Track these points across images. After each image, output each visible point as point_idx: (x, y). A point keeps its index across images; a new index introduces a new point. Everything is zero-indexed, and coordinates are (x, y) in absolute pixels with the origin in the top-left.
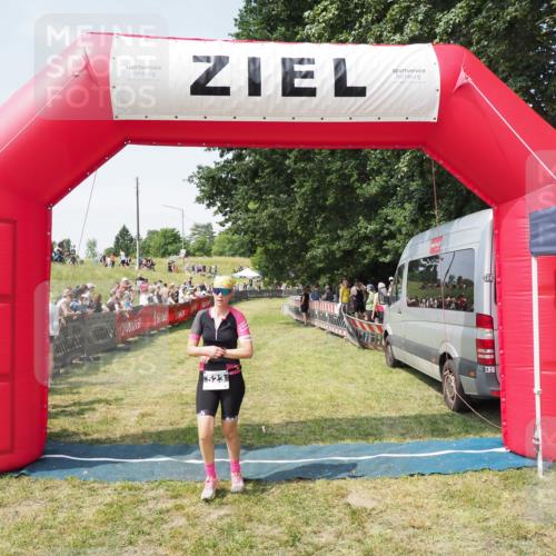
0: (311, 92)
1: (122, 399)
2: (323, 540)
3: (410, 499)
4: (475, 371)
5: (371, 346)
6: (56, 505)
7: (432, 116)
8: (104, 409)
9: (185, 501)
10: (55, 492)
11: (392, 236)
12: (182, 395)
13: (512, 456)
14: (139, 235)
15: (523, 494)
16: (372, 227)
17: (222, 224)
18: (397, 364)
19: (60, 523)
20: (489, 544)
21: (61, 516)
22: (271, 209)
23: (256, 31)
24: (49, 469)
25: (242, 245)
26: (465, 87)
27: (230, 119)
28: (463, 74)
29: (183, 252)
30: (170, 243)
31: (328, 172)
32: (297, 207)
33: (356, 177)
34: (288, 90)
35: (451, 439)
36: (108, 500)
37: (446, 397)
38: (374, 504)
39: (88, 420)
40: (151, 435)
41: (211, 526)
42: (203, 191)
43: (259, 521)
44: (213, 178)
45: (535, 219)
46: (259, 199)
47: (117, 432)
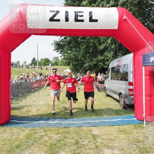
0: (83, 21)
1: (32, 105)
2: (85, 143)
3: (109, 132)
4: (128, 97)
5: (101, 91)
6: (13, 134)
7: (116, 28)
8: (27, 108)
9: (48, 133)
10: (13, 131)
11: (107, 60)
12: (49, 104)
13: (137, 121)
14: (38, 60)
15: (140, 131)
16: (102, 58)
17: (61, 57)
18: (108, 96)
19: (14, 139)
20: (129, 144)
21: (14, 137)
22: (74, 53)
23: (70, 3)
24: (11, 124)
25: (66, 63)
26: (125, 19)
27: (60, 28)
28: (125, 16)
29: (50, 64)
30: (47, 62)
31: (90, 43)
32: (81, 52)
33: (98, 44)
34: (76, 20)
35: (122, 116)
36: (27, 133)
37: (121, 105)
38: (99, 133)
39: (22, 111)
40: (39, 115)
41: (55, 140)
42: (55, 48)
43: (68, 138)
44: (58, 44)
45: (144, 56)
46: (71, 50)
47: (30, 114)
